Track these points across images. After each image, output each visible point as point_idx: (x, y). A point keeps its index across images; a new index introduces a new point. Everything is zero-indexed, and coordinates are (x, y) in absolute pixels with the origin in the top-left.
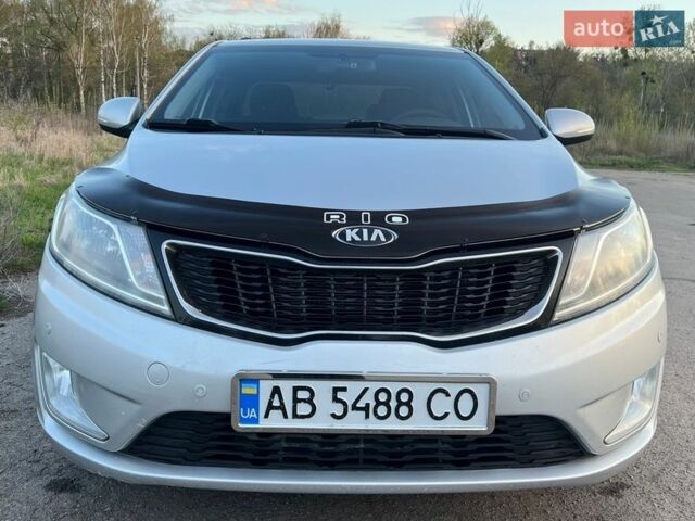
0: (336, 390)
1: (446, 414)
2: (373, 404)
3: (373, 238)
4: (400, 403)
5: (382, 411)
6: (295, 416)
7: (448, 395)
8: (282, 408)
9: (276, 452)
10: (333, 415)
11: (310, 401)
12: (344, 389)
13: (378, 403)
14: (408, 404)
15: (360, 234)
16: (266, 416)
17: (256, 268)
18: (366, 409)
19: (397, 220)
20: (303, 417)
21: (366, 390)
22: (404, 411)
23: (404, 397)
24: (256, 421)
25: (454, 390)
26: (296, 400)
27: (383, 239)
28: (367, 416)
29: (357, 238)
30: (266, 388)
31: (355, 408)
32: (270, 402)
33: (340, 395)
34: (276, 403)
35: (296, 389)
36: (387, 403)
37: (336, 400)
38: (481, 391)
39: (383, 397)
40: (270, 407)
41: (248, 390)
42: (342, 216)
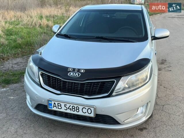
0: (65, 105)
1: (86, 112)
2: (72, 108)
3: (75, 75)
4: (77, 109)
5: (74, 110)
6: (58, 108)
7: (86, 109)
8: (56, 106)
9: (57, 113)
10: (65, 109)
11: (61, 106)
12: (66, 105)
13: (73, 108)
14: (78, 109)
15: (73, 74)
16: (53, 107)
17: (54, 79)
18: (71, 109)
19: (82, 71)
20: (60, 109)
21: (70, 106)
22: (78, 110)
23: (78, 108)
24: (52, 108)
25: (87, 108)
26: (58, 106)
27: (77, 76)
28: (71, 110)
29: (72, 75)
30: (53, 103)
31: (68, 109)
32: (54, 105)
33: (66, 106)
34: (55, 105)
35: (58, 104)
36: (74, 109)
37: (65, 107)
38: (92, 109)
39: (73, 107)
40: (54, 106)
41: (50, 102)
42: (72, 69)
